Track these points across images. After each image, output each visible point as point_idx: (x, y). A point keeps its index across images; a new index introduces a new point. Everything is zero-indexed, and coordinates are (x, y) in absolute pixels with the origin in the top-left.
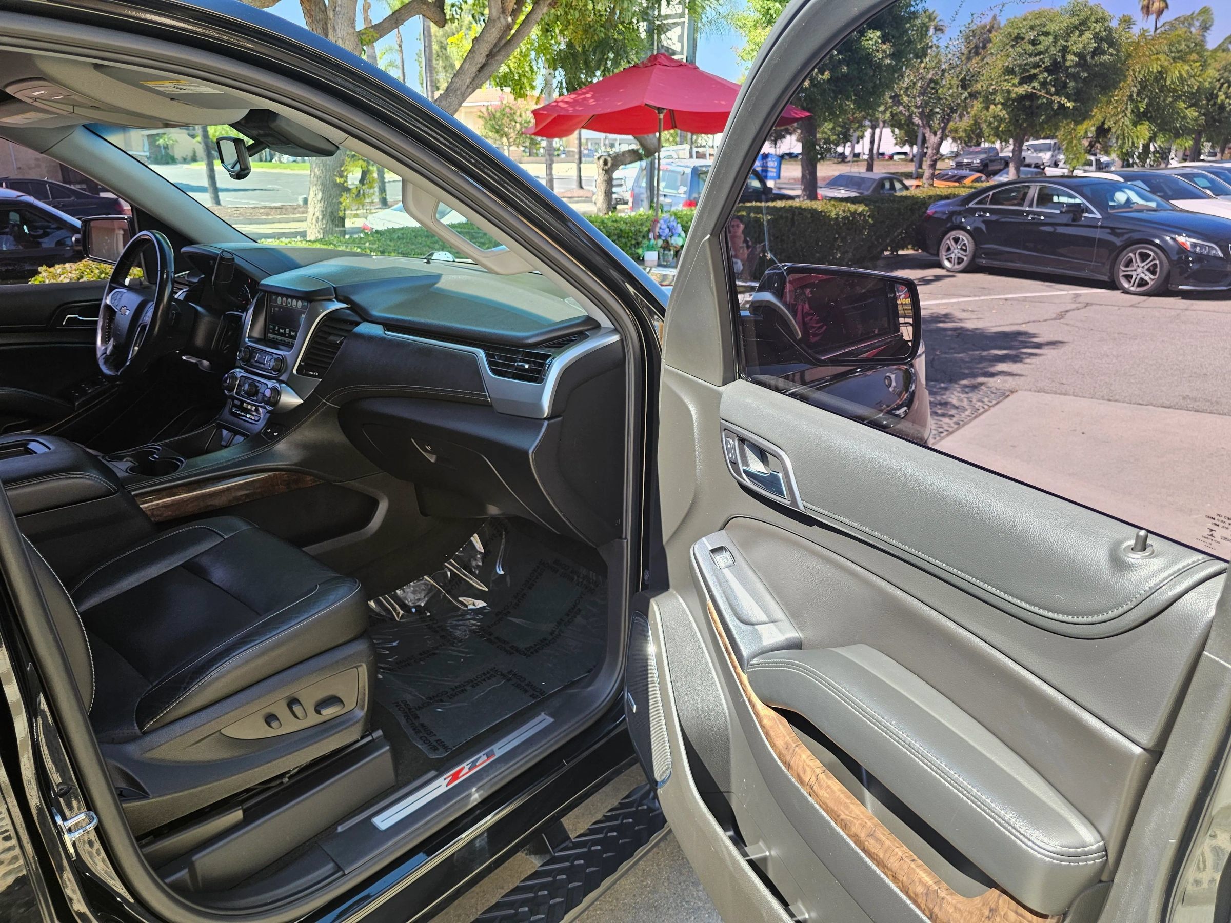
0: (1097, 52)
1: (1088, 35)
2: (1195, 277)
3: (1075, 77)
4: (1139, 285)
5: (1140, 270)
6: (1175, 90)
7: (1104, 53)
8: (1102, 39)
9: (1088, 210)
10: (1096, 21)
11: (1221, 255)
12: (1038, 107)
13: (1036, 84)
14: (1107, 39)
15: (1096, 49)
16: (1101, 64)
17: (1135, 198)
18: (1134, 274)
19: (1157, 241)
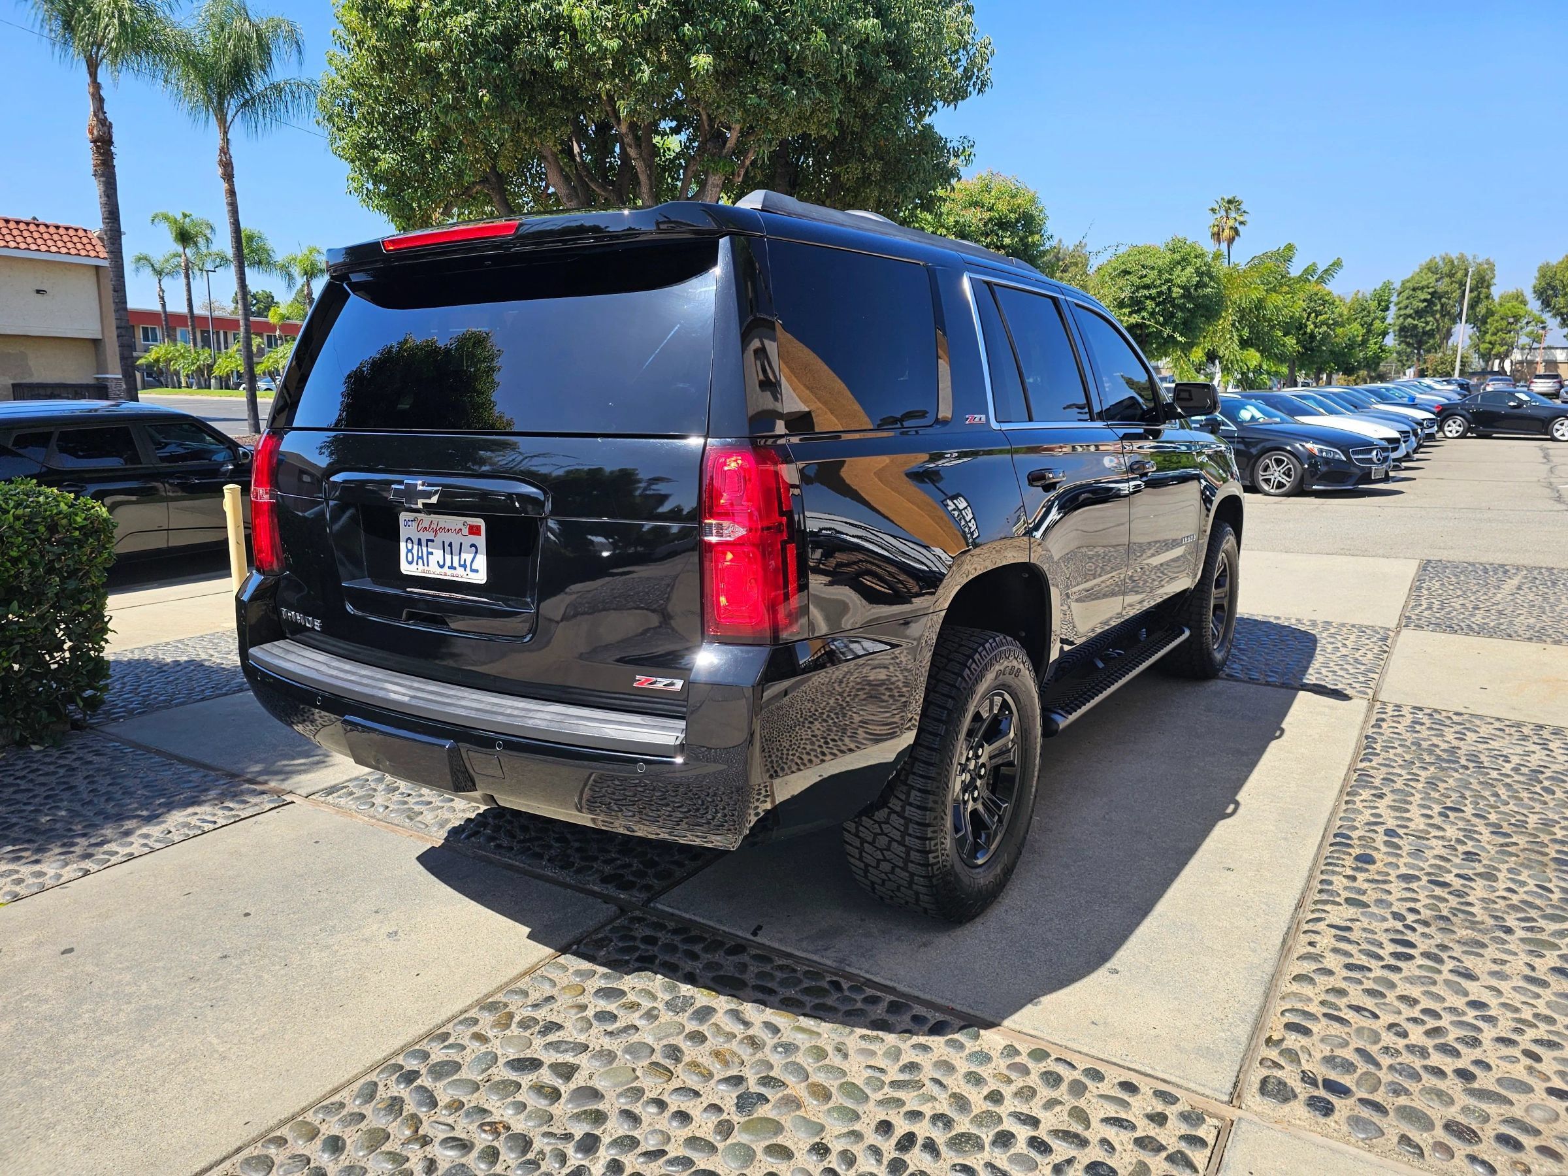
0: (1200, 285)
1: (1190, 270)
2: (1324, 478)
3: (1182, 308)
4: (1278, 488)
5: (1276, 474)
6: (1270, 320)
7: (1206, 285)
8: (1203, 273)
9: (1224, 424)
10: (1196, 257)
11: (1344, 458)
12: (1148, 335)
13: (1145, 314)
14: (1205, 274)
15: (1198, 282)
16: (1204, 296)
17: (1258, 415)
18: (1272, 478)
19: (1289, 448)
